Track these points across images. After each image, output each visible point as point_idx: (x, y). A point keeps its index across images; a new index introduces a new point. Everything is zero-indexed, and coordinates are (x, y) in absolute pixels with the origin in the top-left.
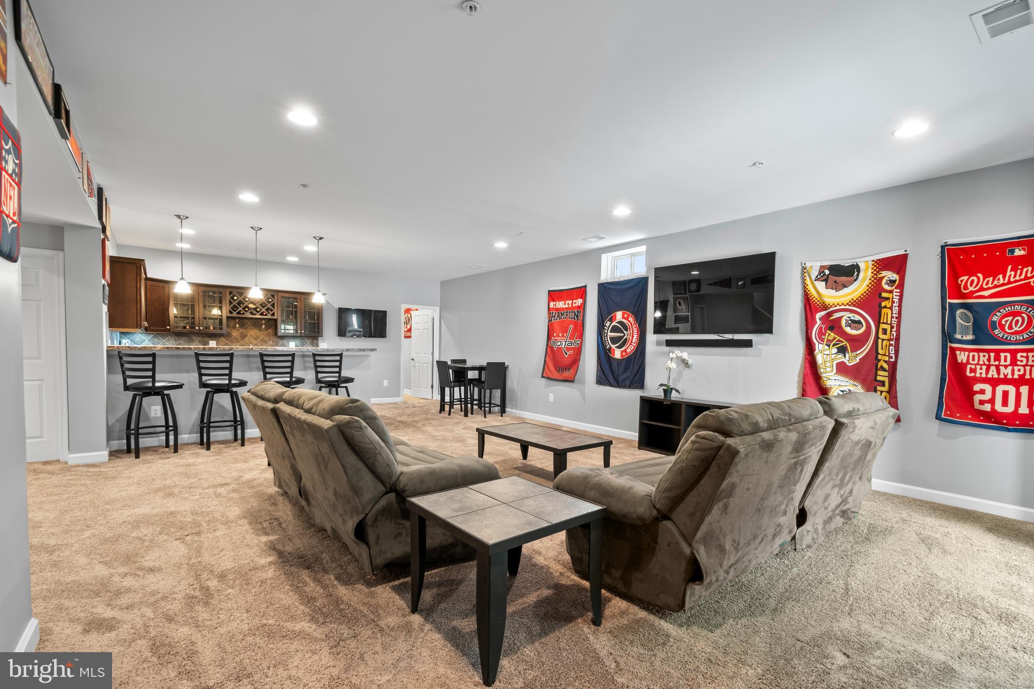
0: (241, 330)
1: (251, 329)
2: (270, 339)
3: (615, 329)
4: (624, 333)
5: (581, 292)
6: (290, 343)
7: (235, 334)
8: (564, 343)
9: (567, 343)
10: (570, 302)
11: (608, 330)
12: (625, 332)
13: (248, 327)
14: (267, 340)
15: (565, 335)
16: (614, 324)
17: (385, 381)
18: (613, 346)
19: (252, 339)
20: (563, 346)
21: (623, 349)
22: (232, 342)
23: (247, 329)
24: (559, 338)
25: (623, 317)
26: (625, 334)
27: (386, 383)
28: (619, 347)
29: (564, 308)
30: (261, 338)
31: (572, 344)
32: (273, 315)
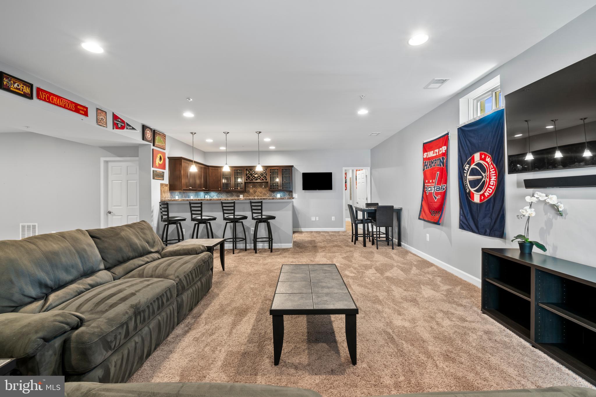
0: (254, 189)
1: (258, 188)
2: (267, 193)
3: (474, 172)
4: (481, 175)
5: (445, 140)
6: (278, 195)
7: (251, 191)
8: (433, 188)
9: (436, 188)
10: (437, 151)
11: (467, 173)
12: (483, 174)
13: (257, 187)
14: (266, 193)
15: (434, 181)
16: (473, 166)
17: (333, 217)
18: (472, 190)
19: (259, 193)
20: (433, 191)
21: (482, 192)
22: (250, 195)
23: (257, 188)
24: (429, 184)
25: (481, 159)
26: (483, 177)
27: (333, 218)
28: (477, 191)
29: (433, 157)
30: (263, 193)
31: (439, 189)
32: (266, 180)
